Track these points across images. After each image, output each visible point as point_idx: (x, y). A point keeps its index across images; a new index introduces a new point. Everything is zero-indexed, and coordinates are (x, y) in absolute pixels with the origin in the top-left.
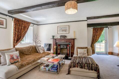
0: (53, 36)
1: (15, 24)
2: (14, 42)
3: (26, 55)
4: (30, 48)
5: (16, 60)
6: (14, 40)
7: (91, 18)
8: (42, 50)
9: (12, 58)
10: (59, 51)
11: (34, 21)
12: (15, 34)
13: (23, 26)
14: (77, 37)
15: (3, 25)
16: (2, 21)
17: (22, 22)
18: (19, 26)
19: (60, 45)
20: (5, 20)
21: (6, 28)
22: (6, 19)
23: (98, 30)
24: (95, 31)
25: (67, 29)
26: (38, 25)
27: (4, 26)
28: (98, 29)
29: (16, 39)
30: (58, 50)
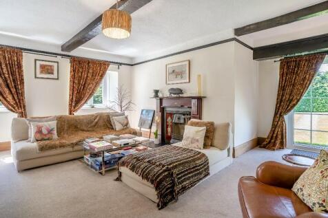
0: (157, 92)
1: (74, 71)
2: (71, 105)
3: (83, 130)
4: (96, 117)
5: (45, 135)
6: (71, 100)
7: (248, 28)
8: (120, 123)
9: (39, 131)
10: (169, 129)
11: (120, 57)
12: (72, 89)
13: (91, 71)
14: (208, 91)
15: (53, 74)
16: (51, 66)
17: (89, 63)
18: (82, 73)
19: (171, 115)
20: (56, 64)
21: (58, 79)
22: (58, 62)
23: (299, 64)
24: (288, 67)
25: (185, 71)
26: (132, 65)
27: (55, 76)
28: (298, 61)
29: (74, 99)
30: (167, 127)
